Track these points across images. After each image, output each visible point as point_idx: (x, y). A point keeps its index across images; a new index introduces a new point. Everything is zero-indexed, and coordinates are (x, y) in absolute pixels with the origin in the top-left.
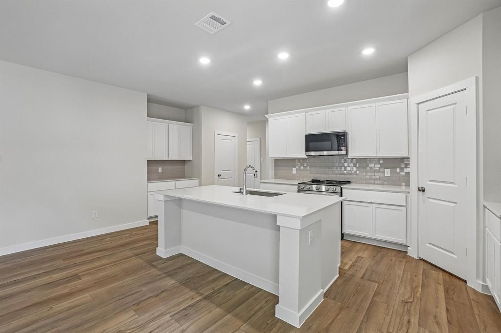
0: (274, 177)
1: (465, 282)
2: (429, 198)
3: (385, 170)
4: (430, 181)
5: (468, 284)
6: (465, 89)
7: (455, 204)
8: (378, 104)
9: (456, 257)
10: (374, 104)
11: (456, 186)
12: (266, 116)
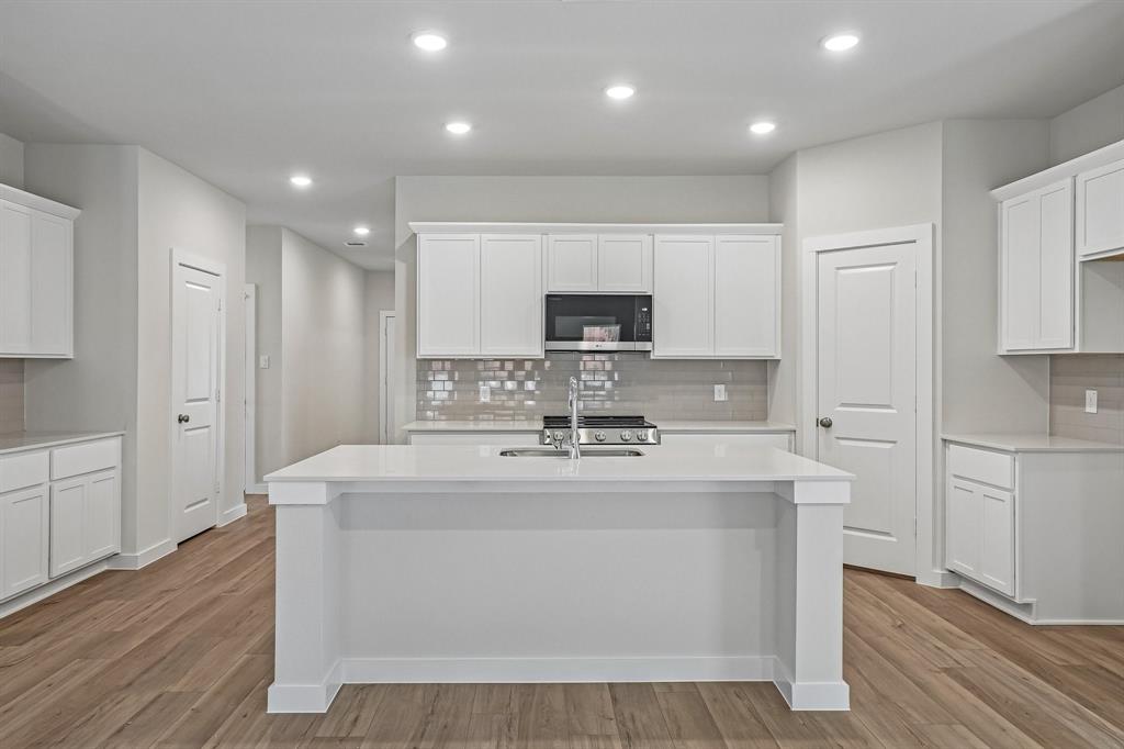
0: (414, 413)
1: (913, 579)
2: (838, 438)
3: (716, 386)
4: (843, 405)
5: (917, 582)
6: (915, 242)
7: (892, 445)
8: (720, 237)
9: (894, 540)
10: (712, 237)
11: (894, 411)
12: (411, 223)
